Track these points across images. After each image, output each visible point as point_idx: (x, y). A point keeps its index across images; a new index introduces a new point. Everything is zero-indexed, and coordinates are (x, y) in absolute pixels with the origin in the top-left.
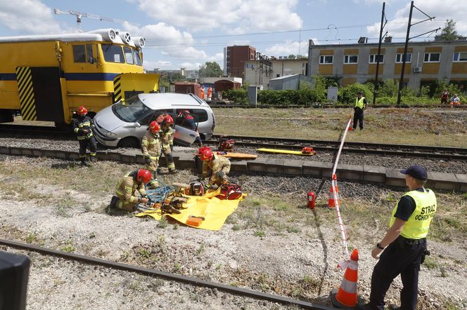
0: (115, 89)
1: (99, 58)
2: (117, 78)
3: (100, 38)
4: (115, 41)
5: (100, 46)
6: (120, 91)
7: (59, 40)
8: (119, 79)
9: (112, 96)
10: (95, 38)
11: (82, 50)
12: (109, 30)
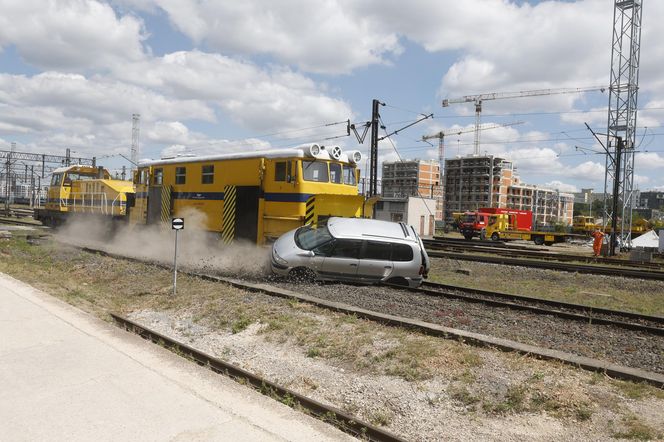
0: (307, 213)
1: (296, 175)
2: (311, 199)
3: (301, 154)
4: (318, 156)
5: (300, 162)
6: (312, 215)
7: (263, 157)
8: (313, 200)
9: (304, 220)
10: (297, 154)
11: (284, 168)
12: (312, 145)
